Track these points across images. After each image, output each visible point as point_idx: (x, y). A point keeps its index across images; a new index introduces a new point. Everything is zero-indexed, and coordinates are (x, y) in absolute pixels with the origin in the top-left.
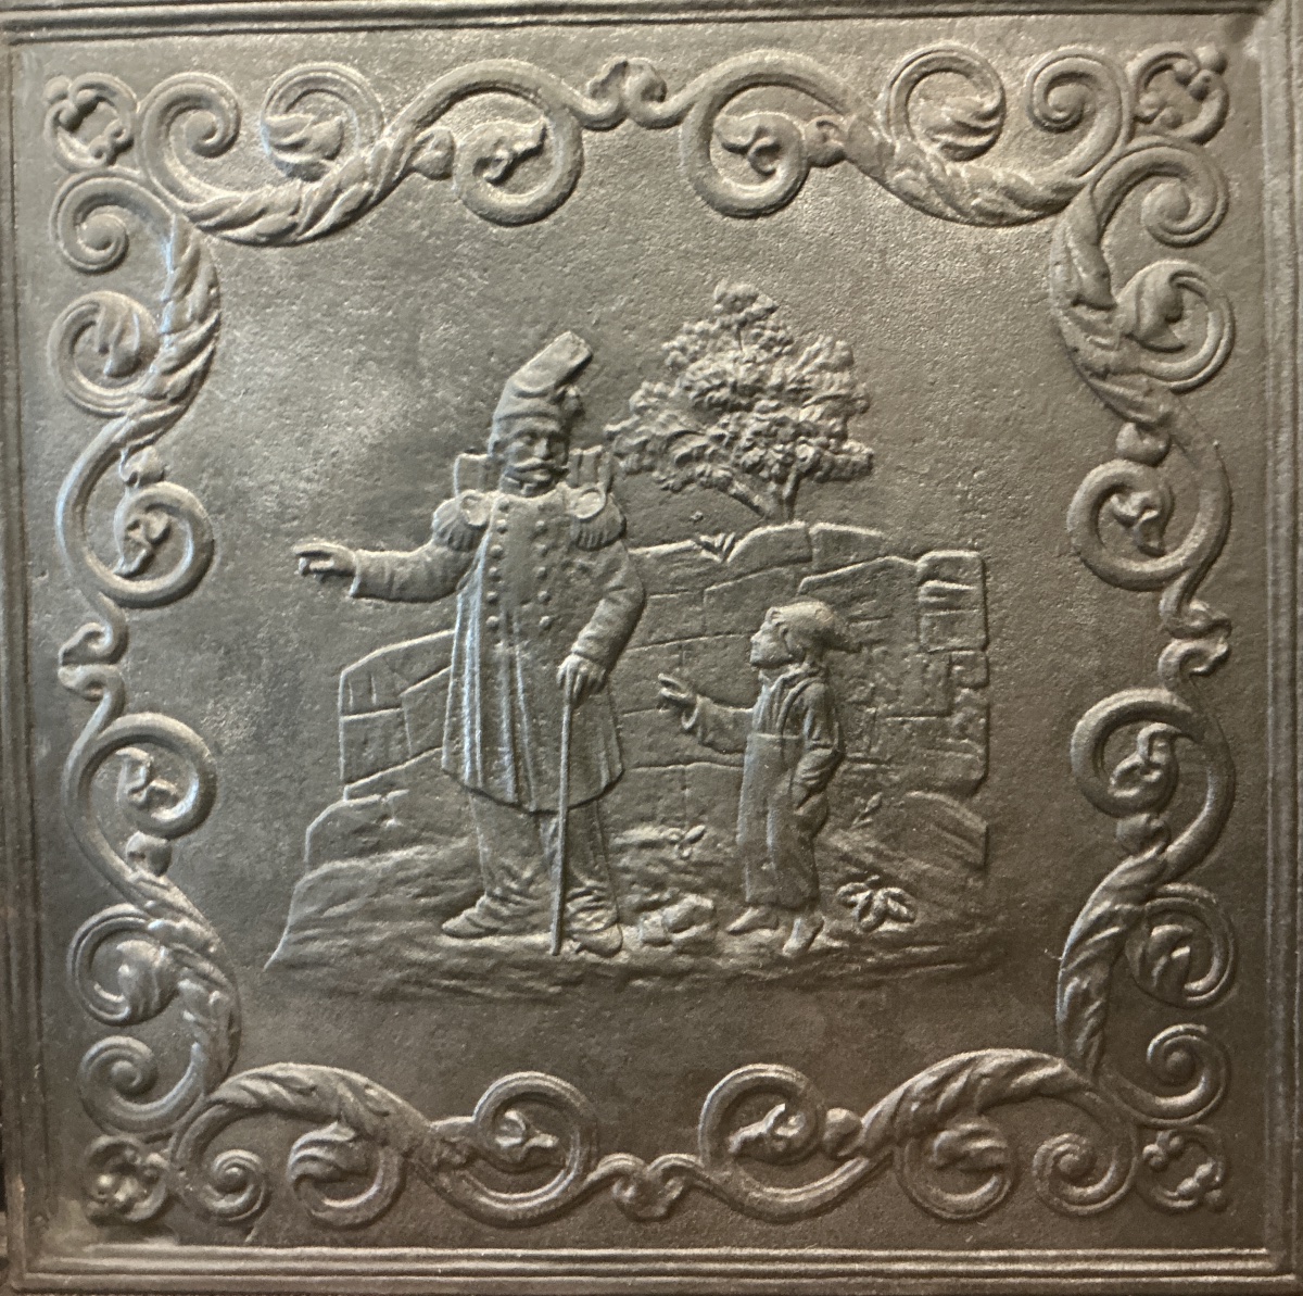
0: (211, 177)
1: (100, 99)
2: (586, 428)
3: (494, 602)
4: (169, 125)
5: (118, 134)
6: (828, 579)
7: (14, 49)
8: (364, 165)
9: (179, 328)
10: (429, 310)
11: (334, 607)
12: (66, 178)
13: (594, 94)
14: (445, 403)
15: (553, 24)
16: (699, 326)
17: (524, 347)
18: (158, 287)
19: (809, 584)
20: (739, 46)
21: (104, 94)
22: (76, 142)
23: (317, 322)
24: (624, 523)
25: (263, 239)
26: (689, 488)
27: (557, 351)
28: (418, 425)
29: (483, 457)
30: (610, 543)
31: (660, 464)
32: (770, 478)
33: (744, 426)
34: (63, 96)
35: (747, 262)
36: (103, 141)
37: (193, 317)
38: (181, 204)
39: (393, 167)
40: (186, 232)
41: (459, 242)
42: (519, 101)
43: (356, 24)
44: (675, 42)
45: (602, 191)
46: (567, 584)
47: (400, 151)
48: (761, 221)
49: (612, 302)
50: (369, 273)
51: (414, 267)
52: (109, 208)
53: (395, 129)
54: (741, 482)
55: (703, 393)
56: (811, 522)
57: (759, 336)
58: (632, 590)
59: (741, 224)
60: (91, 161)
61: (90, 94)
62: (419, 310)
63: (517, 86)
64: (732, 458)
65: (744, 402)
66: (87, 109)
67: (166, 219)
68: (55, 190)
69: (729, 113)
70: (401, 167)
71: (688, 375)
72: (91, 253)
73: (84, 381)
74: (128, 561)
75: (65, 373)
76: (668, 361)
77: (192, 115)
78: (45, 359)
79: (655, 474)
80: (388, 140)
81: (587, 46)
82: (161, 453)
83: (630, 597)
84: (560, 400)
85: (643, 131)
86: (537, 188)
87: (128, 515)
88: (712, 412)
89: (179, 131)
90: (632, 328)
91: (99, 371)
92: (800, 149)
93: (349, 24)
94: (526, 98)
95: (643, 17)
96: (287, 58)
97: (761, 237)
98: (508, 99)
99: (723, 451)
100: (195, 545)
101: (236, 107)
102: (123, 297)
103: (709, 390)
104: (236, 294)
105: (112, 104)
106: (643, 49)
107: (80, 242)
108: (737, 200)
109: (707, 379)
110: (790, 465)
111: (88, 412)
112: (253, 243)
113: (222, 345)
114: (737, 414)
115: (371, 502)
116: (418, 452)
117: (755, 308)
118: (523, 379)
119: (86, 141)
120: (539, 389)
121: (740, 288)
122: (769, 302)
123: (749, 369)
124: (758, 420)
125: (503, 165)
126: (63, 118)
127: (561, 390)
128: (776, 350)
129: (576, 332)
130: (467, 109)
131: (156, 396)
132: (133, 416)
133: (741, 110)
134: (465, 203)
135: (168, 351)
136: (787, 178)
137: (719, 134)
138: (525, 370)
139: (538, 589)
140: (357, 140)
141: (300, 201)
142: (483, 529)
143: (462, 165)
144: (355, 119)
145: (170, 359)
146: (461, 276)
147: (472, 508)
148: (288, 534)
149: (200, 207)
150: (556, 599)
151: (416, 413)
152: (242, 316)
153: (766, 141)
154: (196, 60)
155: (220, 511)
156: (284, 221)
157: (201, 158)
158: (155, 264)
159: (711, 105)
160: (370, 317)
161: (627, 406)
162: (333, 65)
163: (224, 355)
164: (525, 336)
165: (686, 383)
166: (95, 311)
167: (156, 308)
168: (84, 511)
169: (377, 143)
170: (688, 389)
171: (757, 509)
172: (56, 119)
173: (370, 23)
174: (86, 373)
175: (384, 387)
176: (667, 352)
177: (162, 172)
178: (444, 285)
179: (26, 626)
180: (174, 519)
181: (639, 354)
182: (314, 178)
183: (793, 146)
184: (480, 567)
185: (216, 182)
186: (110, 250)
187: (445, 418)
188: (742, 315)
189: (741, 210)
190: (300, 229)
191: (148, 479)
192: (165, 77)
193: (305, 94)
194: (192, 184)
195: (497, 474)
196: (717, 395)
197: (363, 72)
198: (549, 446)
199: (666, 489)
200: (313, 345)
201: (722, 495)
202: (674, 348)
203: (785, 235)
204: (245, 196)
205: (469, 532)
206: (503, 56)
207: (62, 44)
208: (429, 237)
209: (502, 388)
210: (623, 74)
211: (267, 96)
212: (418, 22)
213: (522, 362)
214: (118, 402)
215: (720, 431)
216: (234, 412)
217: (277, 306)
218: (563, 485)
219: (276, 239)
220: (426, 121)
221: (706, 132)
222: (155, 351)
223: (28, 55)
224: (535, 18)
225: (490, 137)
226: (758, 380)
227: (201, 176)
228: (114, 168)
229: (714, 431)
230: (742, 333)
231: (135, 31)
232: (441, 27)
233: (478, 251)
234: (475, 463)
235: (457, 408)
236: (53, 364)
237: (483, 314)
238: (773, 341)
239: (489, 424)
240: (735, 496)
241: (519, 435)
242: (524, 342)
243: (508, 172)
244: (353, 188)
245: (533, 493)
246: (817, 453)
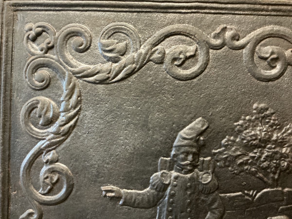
0: (80, 60)
1: (43, 31)
2: (205, 150)
3: (171, 211)
4: (67, 41)
5: (49, 43)
6: (289, 208)
7: (15, 13)
8: (134, 58)
9: (67, 110)
10: (153, 108)
11: (114, 208)
12: (30, 57)
13: (214, 37)
14: (157, 139)
15: (202, 13)
16: (247, 118)
17: (185, 122)
18: (60, 96)
19: (282, 209)
20: (265, 24)
21: (45, 29)
22: (34, 45)
23: (114, 110)
24: (218, 186)
25: (98, 82)
26: (242, 174)
27: (197, 124)
28: (147, 146)
29: (169, 158)
30: (213, 192)
31: (232, 165)
32: (271, 172)
33: (263, 153)
34: (31, 30)
35: (265, 96)
36: (44, 45)
37: (72, 107)
38: (70, 68)
39: (144, 59)
40: (71, 78)
41: (165, 85)
42: (188, 38)
43: (134, 10)
44: (243, 21)
45: (216, 70)
46: (197, 206)
47: (146, 54)
48: (270, 83)
49: (217, 108)
50: (133, 94)
51: (149, 93)
52: (45, 68)
53: (145, 46)
54: (260, 173)
55: (249, 141)
56: (284, 188)
57: (269, 122)
58: (221, 209)
59: (264, 83)
60: (39, 52)
61: (40, 29)
62: (149, 108)
63: (188, 33)
64: (258, 164)
65: (263, 145)
66: (39, 34)
67: (64, 73)
68: (26, 61)
69: (261, 46)
70: (146, 59)
71: (243, 135)
72: (37, 83)
73: (32, 127)
74: (43, 190)
75: (26, 124)
76: (236, 129)
77: (75, 38)
78: (19, 118)
79: (230, 168)
80: (143, 50)
81: (213, 21)
82: (57, 152)
83: (220, 212)
84: (198, 141)
85: (231, 50)
86: (193, 68)
87: (45, 174)
88: (251, 148)
89: (70, 43)
90: (223, 117)
91: (38, 123)
92: (285, 59)
93: (131, 10)
94: (191, 38)
95: (233, 12)
96: (109, 20)
97: (270, 88)
98: (184, 38)
99: (254, 162)
100: (67, 185)
101: (90, 36)
102: (47, 99)
103: (251, 140)
104: (87, 100)
105: (48, 33)
106: (232, 23)
107: (34, 79)
108: (263, 75)
109: (251, 136)
110: (278, 168)
111: (33, 137)
112: (94, 83)
113: (81, 116)
114: (260, 149)
115: (128, 172)
116: (146, 156)
117: (268, 112)
118: (185, 133)
119: (38, 45)
120: (190, 137)
121: (262, 105)
122: (272, 111)
123: (265, 134)
124: (268, 151)
125: (182, 60)
126: (30, 37)
127: (198, 138)
128: (274, 127)
129: (203, 117)
130: (170, 40)
131: (57, 133)
132: (49, 140)
133: (265, 45)
134: (167, 72)
135: (62, 118)
136: (281, 69)
137: (257, 53)
138: (186, 130)
139: (187, 208)
140: (132, 50)
141: (111, 69)
142: (168, 185)
143: (167, 60)
144: (131, 42)
145: (63, 121)
146: (165, 97)
147: (164, 177)
148: (99, 183)
149: (76, 70)
150: (193, 211)
151: (147, 142)
152: (89, 107)
153: (274, 56)
154: (77, 19)
155: (76, 174)
156: (105, 76)
157: (77, 53)
158: (59, 88)
159: (255, 43)
160: (132, 109)
161: (221, 144)
162: (124, 23)
163: (82, 120)
164: (186, 118)
165: (243, 137)
166: (38, 103)
167: (59, 103)
168: (30, 170)
169: (139, 51)
170: (243, 139)
171: (265, 182)
172: (28, 38)
173: (138, 10)
174: (33, 124)
175: (136, 133)
176: (236, 126)
177: (64, 57)
178: (159, 100)
179: (8, 209)
180: (60, 176)
181: (226, 126)
182: (116, 62)
183: (283, 58)
184: (166, 198)
185: (82, 61)
186: (44, 83)
187: (156, 145)
188: (263, 114)
189: (264, 79)
190: (110, 79)
191: (52, 162)
192: (66, 25)
193: (114, 33)
194: (74, 62)
195: (173, 165)
196: (254, 142)
197: (135, 26)
198: (193, 157)
199: (234, 174)
200: (113, 118)
201: (253, 177)
202: (238, 125)
203: (278, 88)
204: (92, 67)
205: (163, 186)
206: (183, 23)
207: (31, 12)
208: (154, 83)
209: (177, 135)
210: (225, 31)
211: (101, 33)
212: (155, 10)
213: (184, 127)
214: (44, 135)
215: (253, 155)
216: (84, 140)
217: (101, 104)
218: (196, 170)
219: (102, 82)
220: (155, 45)
221: (253, 51)
222: (58, 118)
223: (20, 15)
224: (196, 11)
225: (178, 50)
226: (269, 138)
227: (77, 59)
228: (47, 55)
229: (251, 154)
230: (263, 121)
231: (57, 8)
232: (163, 12)
233: (171, 89)
234: (166, 161)
235: (161, 141)
236: (22, 121)
237: (171, 110)
238: (274, 124)
239: (172, 147)
240: (258, 177)
241: (183, 153)
242: (185, 120)
243: (183, 63)
244: (129, 66)
245: (186, 173)
246: (288, 164)
